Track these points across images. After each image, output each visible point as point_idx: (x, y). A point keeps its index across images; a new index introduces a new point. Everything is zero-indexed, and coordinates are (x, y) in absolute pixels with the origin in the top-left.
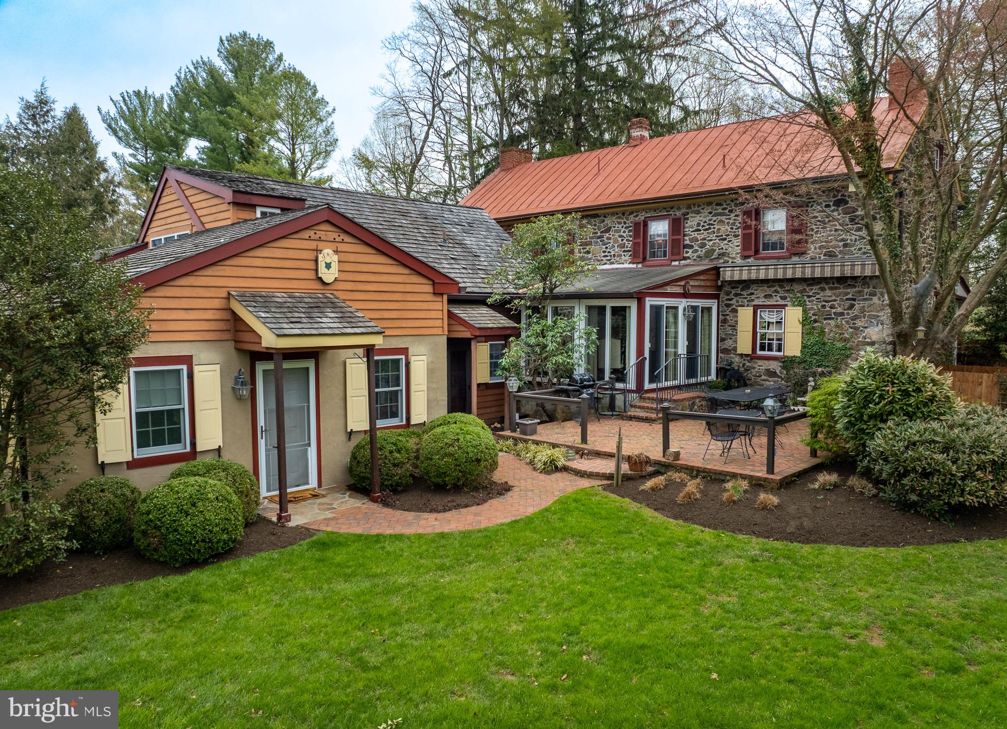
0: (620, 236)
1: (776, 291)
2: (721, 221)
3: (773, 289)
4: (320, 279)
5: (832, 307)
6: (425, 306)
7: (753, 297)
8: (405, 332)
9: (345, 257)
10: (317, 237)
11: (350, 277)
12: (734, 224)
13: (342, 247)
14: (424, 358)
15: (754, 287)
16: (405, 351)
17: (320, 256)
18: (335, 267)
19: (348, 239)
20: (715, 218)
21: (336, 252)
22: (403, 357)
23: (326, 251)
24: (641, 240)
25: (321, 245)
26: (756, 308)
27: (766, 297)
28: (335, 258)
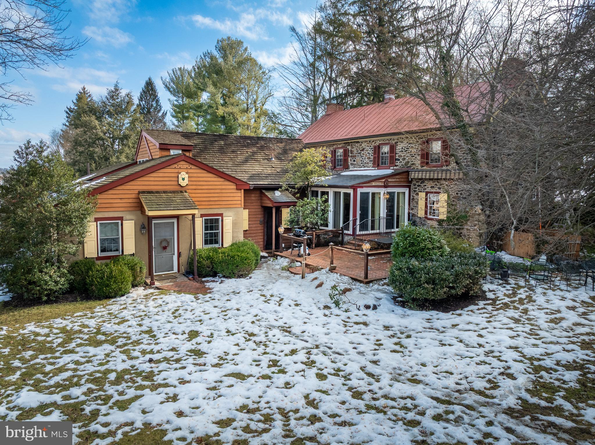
0: (368, 153)
1: (436, 185)
2: (412, 147)
3: (435, 183)
4: (180, 185)
5: (461, 194)
6: (232, 195)
7: (426, 187)
8: (221, 206)
9: (191, 175)
10: (179, 167)
11: (195, 183)
12: (417, 149)
13: (190, 171)
14: (231, 218)
15: (426, 182)
16: (221, 215)
17: (180, 175)
18: (186, 180)
19: (193, 167)
20: (409, 145)
21: (187, 173)
22: (220, 217)
23: (182, 173)
24: (376, 156)
25: (180, 170)
26: (427, 193)
27: (431, 187)
28: (187, 176)
